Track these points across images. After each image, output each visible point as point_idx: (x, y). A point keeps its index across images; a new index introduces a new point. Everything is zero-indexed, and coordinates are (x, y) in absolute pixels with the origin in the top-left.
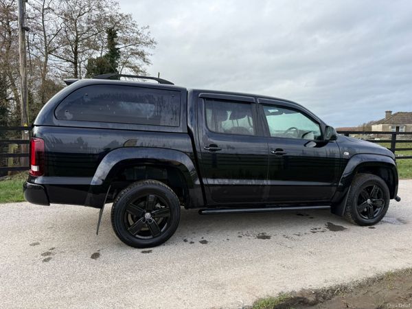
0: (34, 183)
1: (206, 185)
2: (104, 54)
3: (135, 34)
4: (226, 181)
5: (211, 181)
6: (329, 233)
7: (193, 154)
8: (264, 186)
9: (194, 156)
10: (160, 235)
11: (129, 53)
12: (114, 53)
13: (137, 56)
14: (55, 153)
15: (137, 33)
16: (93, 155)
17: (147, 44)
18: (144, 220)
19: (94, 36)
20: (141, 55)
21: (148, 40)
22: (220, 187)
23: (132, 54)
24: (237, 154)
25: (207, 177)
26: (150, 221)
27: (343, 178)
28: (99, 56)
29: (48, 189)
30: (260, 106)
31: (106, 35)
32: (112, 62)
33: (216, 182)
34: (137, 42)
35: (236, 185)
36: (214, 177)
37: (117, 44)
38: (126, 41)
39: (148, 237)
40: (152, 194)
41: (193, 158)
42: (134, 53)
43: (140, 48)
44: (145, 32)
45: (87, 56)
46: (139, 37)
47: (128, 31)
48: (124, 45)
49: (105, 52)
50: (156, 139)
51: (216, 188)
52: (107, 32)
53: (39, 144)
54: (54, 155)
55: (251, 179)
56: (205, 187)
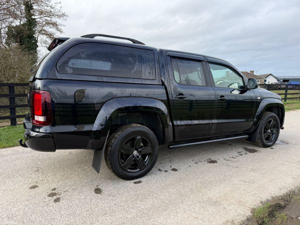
0: (39, 132)
1: (176, 126)
2: (22, 23)
3: (49, 8)
4: (189, 122)
5: (179, 123)
6: (250, 155)
7: (167, 102)
8: (213, 123)
9: (168, 103)
10: (144, 168)
11: (44, 23)
12: (31, 23)
13: (51, 25)
14: (61, 104)
15: (51, 7)
16: (94, 104)
17: (59, 16)
18: (133, 156)
19: (13, 7)
20: (55, 25)
21: (60, 13)
22: (185, 127)
23: (46, 23)
24: (196, 101)
25: (177, 119)
26: (138, 157)
27: (257, 115)
28: (18, 24)
29: (55, 136)
30: (207, 63)
31: (23, 7)
32: (30, 29)
33: (183, 123)
34: (50, 14)
35: (196, 124)
36: (181, 119)
37: (33, 15)
38: (41, 13)
39: (137, 170)
40: (139, 135)
41: (167, 104)
42: (48, 23)
43: (54, 19)
44: (58, 7)
45: (7, 24)
46: (52, 10)
47: (42, 4)
48: (39, 17)
49: (24, 21)
50: (141, 90)
51: (183, 127)
52: (24, 4)
53: (45, 96)
54: (60, 106)
55: (205, 119)
56: (175, 127)
